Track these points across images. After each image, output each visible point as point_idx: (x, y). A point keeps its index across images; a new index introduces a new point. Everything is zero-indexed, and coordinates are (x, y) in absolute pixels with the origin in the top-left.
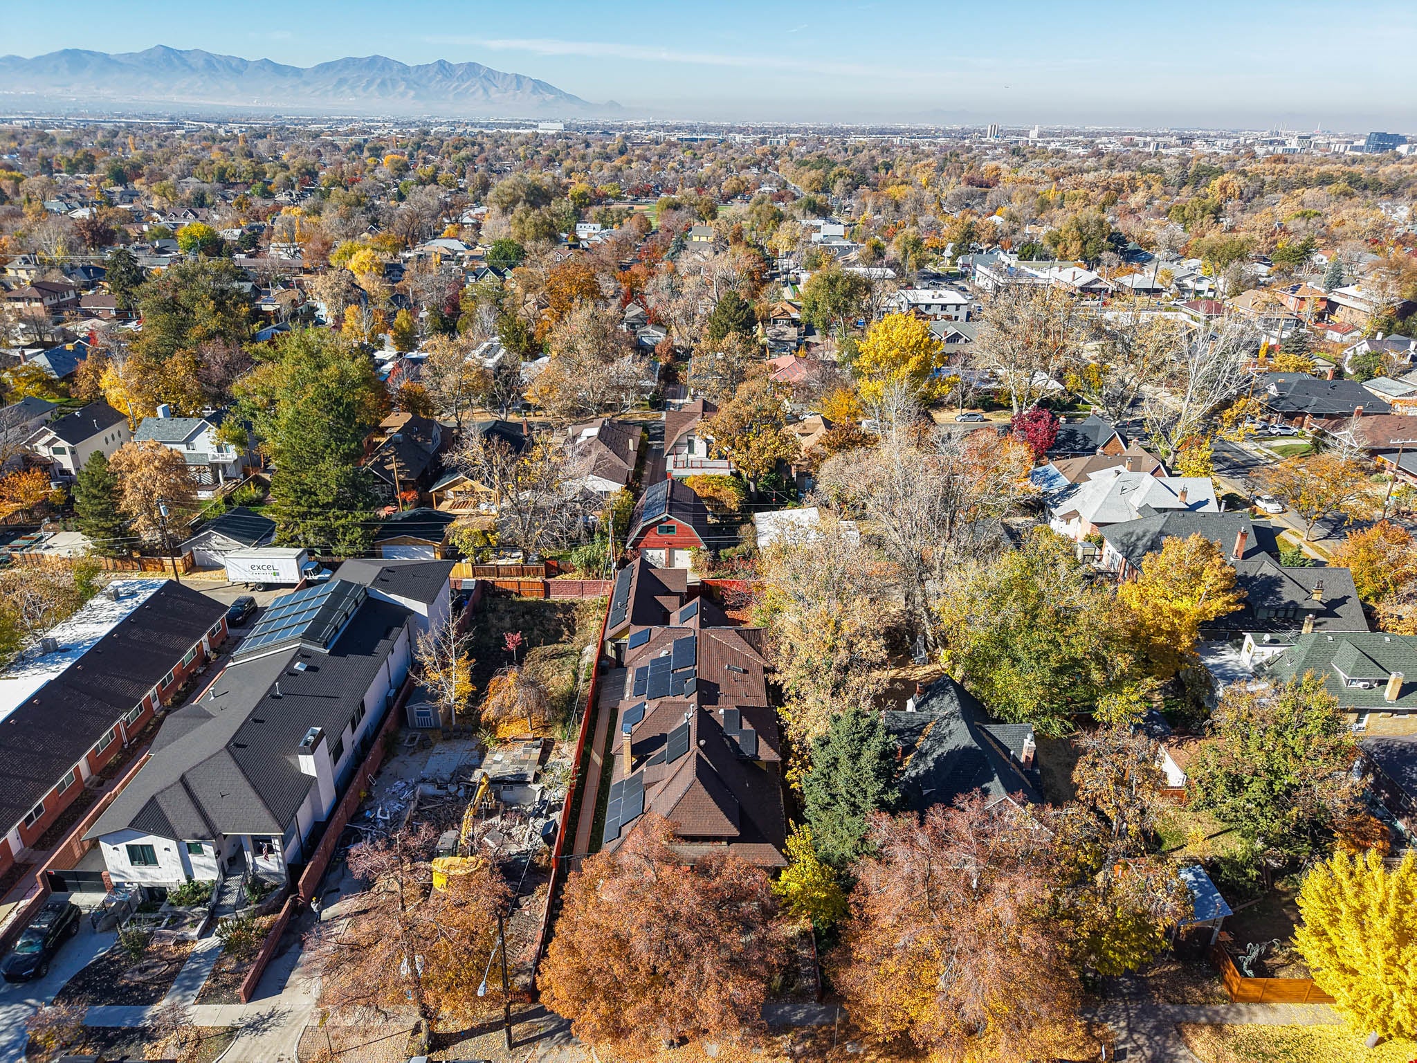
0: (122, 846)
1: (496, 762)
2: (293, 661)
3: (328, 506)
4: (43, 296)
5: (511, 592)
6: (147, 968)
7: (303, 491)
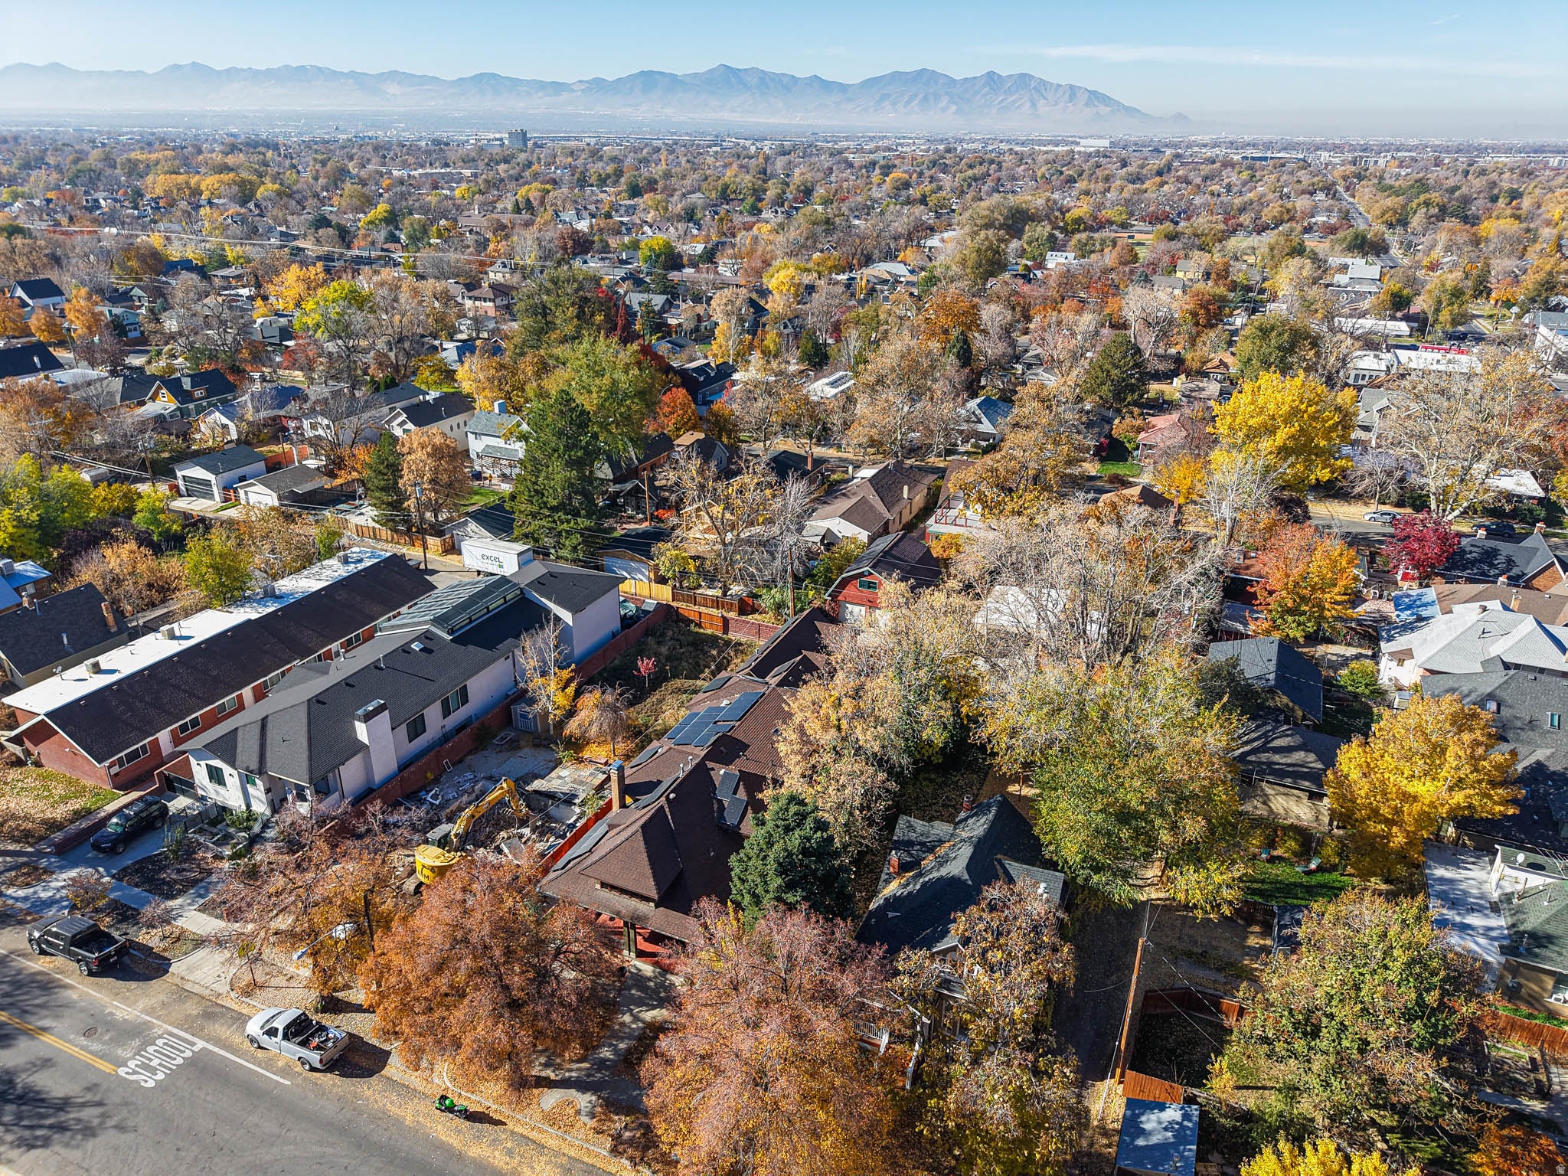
0: (203, 763)
1: (560, 777)
2: (413, 641)
3: (553, 509)
4: (496, 297)
5: (692, 621)
6: (184, 870)
7: (536, 491)
